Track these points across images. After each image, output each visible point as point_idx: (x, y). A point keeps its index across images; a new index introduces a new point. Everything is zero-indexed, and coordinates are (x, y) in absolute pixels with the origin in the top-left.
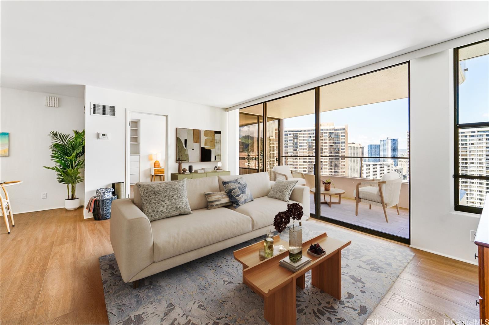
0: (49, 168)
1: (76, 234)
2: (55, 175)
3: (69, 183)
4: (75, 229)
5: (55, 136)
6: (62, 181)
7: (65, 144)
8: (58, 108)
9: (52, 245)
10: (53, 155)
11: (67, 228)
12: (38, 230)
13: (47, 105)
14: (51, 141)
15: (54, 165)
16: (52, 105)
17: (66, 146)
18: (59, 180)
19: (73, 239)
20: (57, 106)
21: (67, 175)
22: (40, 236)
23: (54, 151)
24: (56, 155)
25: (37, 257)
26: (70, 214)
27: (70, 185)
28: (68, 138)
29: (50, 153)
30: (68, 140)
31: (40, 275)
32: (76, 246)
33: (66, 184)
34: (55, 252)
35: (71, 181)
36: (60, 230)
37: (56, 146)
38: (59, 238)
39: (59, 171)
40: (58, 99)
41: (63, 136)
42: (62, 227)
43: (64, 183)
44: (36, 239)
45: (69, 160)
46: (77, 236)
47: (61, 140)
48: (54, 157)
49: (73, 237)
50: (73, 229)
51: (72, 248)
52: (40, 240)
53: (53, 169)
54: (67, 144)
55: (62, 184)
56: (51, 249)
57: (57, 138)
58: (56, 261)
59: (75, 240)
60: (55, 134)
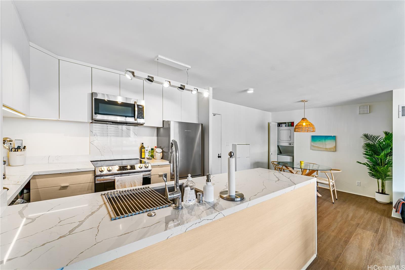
0: (361, 163)
1: (379, 227)
2: (366, 170)
3: (379, 179)
4: (380, 221)
5: (366, 137)
6: (373, 175)
7: (375, 144)
8: (370, 114)
9: (358, 226)
10: (365, 152)
11: (373, 218)
12: (351, 209)
13: (360, 113)
14: (363, 142)
15: (366, 161)
16: (364, 112)
17: (376, 146)
18: (370, 174)
19: (375, 230)
20: (368, 113)
21: (377, 171)
22: (351, 215)
23: (366, 149)
24: (368, 153)
25: (345, 229)
26: (378, 206)
27: (380, 181)
28: (378, 139)
29: (363, 151)
30: (378, 141)
31: (344, 243)
32: (376, 237)
33: (376, 178)
34: (358, 232)
35: (380, 177)
36: (367, 216)
37: (368, 145)
38: (364, 223)
39: (369, 166)
40: (370, 106)
41: (374, 137)
42: (369, 215)
43: (374, 178)
44: (348, 215)
45: (379, 158)
46: (380, 229)
47: (372, 141)
48: (366, 154)
49: (376, 228)
50: (378, 221)
51: (372, 237)
52: (350, 217)
53: (364, 164)
54: (377, 144)
55: (373, 178)
56: (356, 229)
57: (368, 139)
58: (357, 240)
59: (377, 231)
60: (366, 136)
